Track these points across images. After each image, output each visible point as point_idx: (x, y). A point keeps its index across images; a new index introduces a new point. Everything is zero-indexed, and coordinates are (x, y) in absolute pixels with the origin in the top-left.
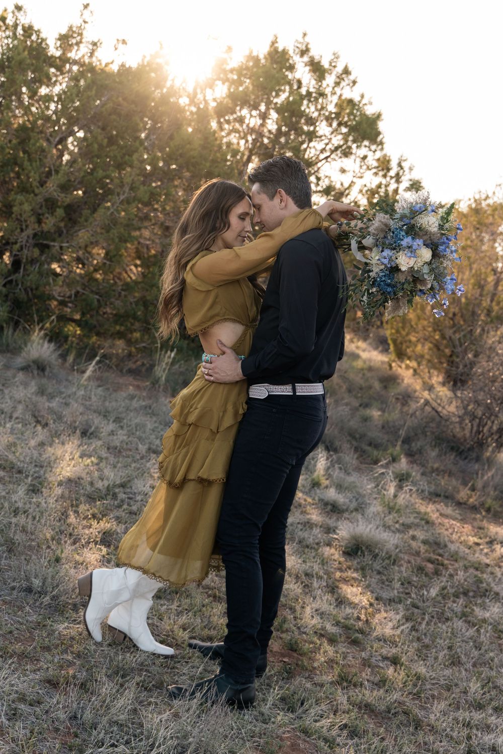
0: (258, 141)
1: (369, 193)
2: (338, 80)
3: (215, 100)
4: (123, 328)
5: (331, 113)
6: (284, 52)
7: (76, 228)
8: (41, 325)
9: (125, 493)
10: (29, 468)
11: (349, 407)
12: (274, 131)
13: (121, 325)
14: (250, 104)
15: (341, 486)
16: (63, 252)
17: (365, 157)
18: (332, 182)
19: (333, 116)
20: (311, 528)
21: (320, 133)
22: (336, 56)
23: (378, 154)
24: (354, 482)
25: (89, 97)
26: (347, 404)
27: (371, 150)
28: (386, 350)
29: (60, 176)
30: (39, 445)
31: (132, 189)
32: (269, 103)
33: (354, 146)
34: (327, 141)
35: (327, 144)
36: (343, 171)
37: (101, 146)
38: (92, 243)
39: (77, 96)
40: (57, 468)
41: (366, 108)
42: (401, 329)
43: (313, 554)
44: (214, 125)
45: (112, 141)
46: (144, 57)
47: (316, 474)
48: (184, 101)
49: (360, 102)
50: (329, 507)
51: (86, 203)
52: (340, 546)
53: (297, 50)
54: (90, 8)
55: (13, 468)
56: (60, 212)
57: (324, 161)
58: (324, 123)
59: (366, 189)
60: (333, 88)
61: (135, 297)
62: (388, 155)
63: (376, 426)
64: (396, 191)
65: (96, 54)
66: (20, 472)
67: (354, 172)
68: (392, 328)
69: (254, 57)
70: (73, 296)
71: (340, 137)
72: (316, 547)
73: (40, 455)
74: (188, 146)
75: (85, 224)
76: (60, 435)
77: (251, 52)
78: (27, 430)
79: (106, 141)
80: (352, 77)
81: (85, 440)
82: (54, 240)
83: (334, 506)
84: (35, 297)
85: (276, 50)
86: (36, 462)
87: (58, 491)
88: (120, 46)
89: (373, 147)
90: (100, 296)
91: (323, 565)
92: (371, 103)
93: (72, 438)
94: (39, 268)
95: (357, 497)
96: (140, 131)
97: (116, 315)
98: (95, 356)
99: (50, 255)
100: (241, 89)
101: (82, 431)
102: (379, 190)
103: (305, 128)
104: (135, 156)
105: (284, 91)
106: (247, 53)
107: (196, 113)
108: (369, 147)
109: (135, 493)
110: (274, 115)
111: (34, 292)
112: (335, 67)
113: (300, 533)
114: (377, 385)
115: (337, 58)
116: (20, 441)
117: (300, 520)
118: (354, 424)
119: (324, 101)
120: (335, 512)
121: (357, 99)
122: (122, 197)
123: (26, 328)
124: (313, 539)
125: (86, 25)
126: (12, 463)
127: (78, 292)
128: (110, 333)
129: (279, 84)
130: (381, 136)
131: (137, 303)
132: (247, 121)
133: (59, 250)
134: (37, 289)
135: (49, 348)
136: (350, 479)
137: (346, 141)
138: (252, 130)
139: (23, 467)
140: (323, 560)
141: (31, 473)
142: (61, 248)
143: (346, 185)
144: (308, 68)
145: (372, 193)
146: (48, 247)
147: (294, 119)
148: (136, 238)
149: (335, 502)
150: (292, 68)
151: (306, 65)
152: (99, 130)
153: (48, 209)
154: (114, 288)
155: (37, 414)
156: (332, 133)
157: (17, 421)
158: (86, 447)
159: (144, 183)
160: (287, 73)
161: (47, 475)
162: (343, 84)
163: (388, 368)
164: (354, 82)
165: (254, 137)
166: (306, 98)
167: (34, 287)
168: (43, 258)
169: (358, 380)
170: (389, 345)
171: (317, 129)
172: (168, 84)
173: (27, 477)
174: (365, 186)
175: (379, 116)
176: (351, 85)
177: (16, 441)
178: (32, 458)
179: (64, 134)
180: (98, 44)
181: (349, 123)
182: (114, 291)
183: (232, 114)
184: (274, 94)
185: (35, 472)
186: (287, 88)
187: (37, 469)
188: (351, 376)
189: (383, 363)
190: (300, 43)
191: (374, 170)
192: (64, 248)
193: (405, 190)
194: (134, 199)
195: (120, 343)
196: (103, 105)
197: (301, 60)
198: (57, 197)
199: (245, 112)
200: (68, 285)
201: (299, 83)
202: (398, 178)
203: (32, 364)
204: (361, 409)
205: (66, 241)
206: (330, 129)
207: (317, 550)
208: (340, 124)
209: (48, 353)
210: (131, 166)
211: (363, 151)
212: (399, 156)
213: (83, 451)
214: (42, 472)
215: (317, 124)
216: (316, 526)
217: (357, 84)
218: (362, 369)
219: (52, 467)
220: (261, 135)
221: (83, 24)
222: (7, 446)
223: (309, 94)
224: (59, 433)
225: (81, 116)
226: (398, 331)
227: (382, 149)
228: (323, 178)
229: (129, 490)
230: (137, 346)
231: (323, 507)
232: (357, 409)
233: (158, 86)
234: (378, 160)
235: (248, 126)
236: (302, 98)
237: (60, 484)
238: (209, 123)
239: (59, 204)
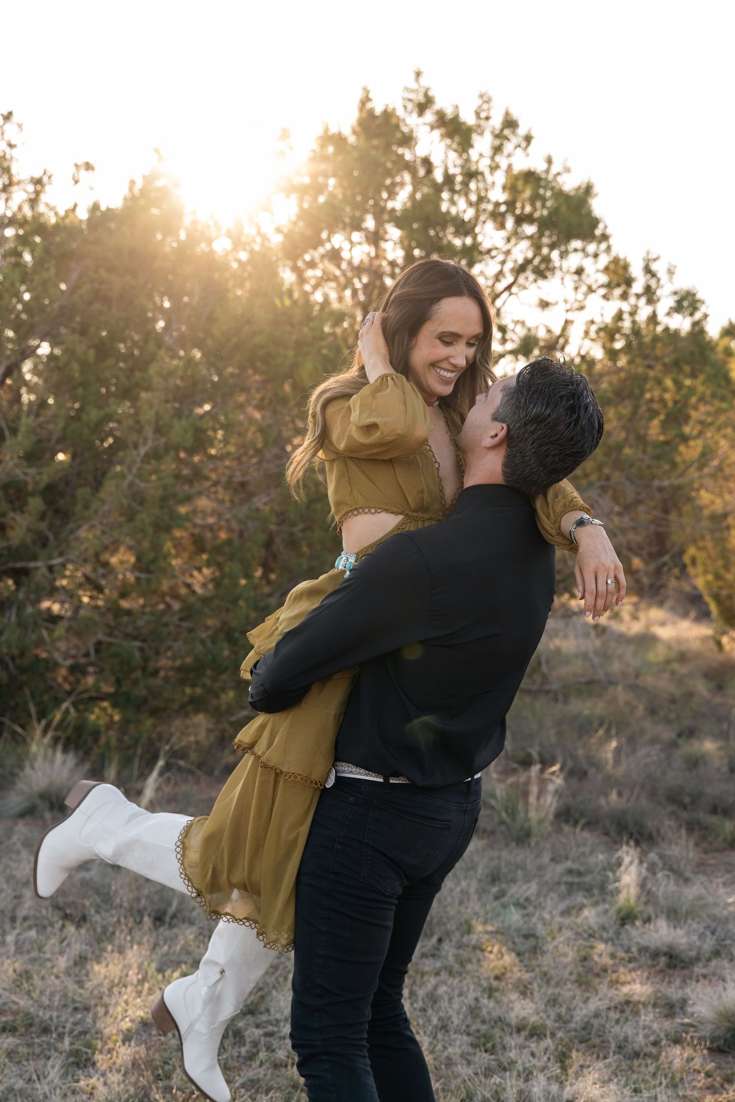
0: (374, 287)
1: (602, 334)
2: (497, 142)
3: (278, 230)
4: (198, 690)
5: (497, 204)
6: (388, 115)
7: (71, 525)
8: (44, 722)
9: (257, 1026)
10: (63, 1019)
11: (658, 747)
12: (400, 261)
13: (194, 685)
14: (344, 222)
15: (675, 911)
16: (56, 575)
17: (579, 272)
18: (529, 330)
19: (503, 208)
20: (637, 1013)
21: (486, 245)
22: (486, 99)
23: (604, 260)
24: (700, 898)
25: (45, 282)
26: (653, 741)
27: (587, 255)
28: (704, 616)
29: (20, 438)
30: (76, 964)
31: (158, 431)
32: (380, 213)
33: (555, 255)
34: (501, 257)
35: (503, 263)
36: (544, 305)
37: (85, 365)
38: (106, 548)
39: (23, 282)
40: (117, 1004)
41: (560, 179)
42: (722, 572)
43: (651, 1069)
44: (288, 277)
45: (104, 350)
46: (133, 183)
47: (622, 898)
48: (221, 246)
49: (547, 171)
50: (663, 960)
51: (79, 474)
52: (700, 1039)
53: (410, 106)
54: (15, 118)
55: (31, 1025)
56: (36, 503)
57: (506, 294)
58: (490, 226)
59: (594, 328)
60: (492, 158)
61: (207, 628)
62: (622, 256)
63: (718, 770)
64: (653, 319)
65: (43, 198)
66: (46, 1030)
67: (566, 301)
68: (705, 572)
69: (333, 136)
70: (92, 652)
71: (525, 244)
72: (654, 1050)
73: (80, 983)
74: (247, 329)
75: (86, 513)
76: (113, 933)
77: (327, 130)
78: (48, 938)
79: (92, 353)
80: (522, 131)
81: (164, 931)
82: (34, 558)
83: (671, 957)
84: (22, 670)
85: (371, 114)
86: (74, 1001)
87: (125, 1054)
88: (83, 174)
89: (592, 248)
90: (143, 641)
91: (675, 1086)
92: (567, 170)
93: (137, 934)
94: (18, 615)
95: (713, 925)
96: (155, 320)
97: (179, 669)
98: (155, 758)
99: (33, 586)
100: (322, 199)
101: (153, 914)
102: (620, 324)
103: (457, 242)
104: (153, 369)
105: (402, 184)
106: (320, 132)
107: (250, 262)
108: (583, 250)
109: (278, 1021)
110: (394, 233)
111: (18, 662)
112: (487, 118)
113: (617, 1029)
114: (702, 688)
115: (488, 101)
116: (36, 967)
117: (611, 999)
118: (675, 777)
119: (481, 185)
120: (675, 967)
121: (539, 167)
122: (143, 451)
123: (15, 732)
124: (646, 1036)
125: (14, 152)
126: (27, 1014)
127: (99, 644)
128: (176, 706)
129: (389, 173)
130: (601, 226)
131: (214, 639)
132: (345, 255)
133: (47, 573)
134: (22, 655)
135: (64, 762)
136: (692, 892)
137: (537, 247)
138: (359, 270)
139: (51, 1018)
140: (673, 1078)
141: (69, 1026)
142: (51, 569)
143: (557, 331)
144: (437, 133)
145: (609, 333)
146: (26, 572)
147: (432, 233)
148: (187, 518)
149: (670, 947)
150: (408, 140)
151: (432, 128)
152: (76, 337)
153: (11, 502)
154: (165, 619)
155: (61, 904)
156: (508, 240)
157: (26, 924)
158: (166, 948)
159: (178, 414)
160: (400, 151)
161: (100, 1025)
162: (508, 147)
163: (715, 648)
164: (528, 139)
165: (365, 280)
166: (446, 188)
167: (16, 652)
168: (21, 595)
169: (664, 685)
170: (706, 604)
171: (480, 238)
172: (187, 221)
173: (61, 1036)
174: (592, 322)
175: (588, 190)
176: (524, 144)
177: (29, 967)
178: (65, 995)
179: (13, 359)
180: (45, 179)
181: (537, 215)
182: (166, 625)
183: (315, 248)
184: (385, 195)
185: (75, 1024)
186: (407, 177)
187: (79, 1016)
188: (649, 680)
189: (704, 640)
190: (413, 91)
191: (602, 291)
192: (56, 568)
193: (668, 314)
194: (167, 448)
195: (201, 720)
196: (73, 289)
197: (421, 120)
198: (22, 477)
199: (338, 240)
200: (79, 634)
201: (427, 163)
202: (649, 294)
203: (38, 802)
204: (681, 742)
205: (55, 553)
206: (503, 234)
207: (656, 1058)
208: (520, 220)
209: (65, 773)
210: (148, 389)
211: (574, 261)
212: (643, 255)
213: (163, 956)
214: (89, 1020)
215: (477, 230)
216: (644, 1005)
217: (533, 142)
218: (668, 662)
219: (106, 1006)
220: (377, 274)
221: (8, 150)
222: (14, 981)
223: (449, 179)
224: (111, 929)
225: (37, 319)
226: (718, 577)
227: (608, 249)
228: (511, 326)
229: (264, 1018)
230: (233, 719)
231: (649, 962)
232: (674, 745)
233: (169, 229)
234: (606, 269)
235: (350, 263)
236: (438, 189)
237: (127, 1038)
238: (275, 274)
239: (30, 488)
